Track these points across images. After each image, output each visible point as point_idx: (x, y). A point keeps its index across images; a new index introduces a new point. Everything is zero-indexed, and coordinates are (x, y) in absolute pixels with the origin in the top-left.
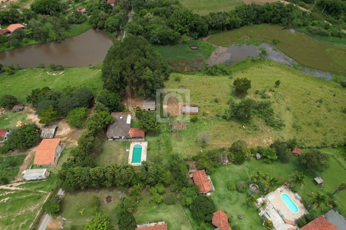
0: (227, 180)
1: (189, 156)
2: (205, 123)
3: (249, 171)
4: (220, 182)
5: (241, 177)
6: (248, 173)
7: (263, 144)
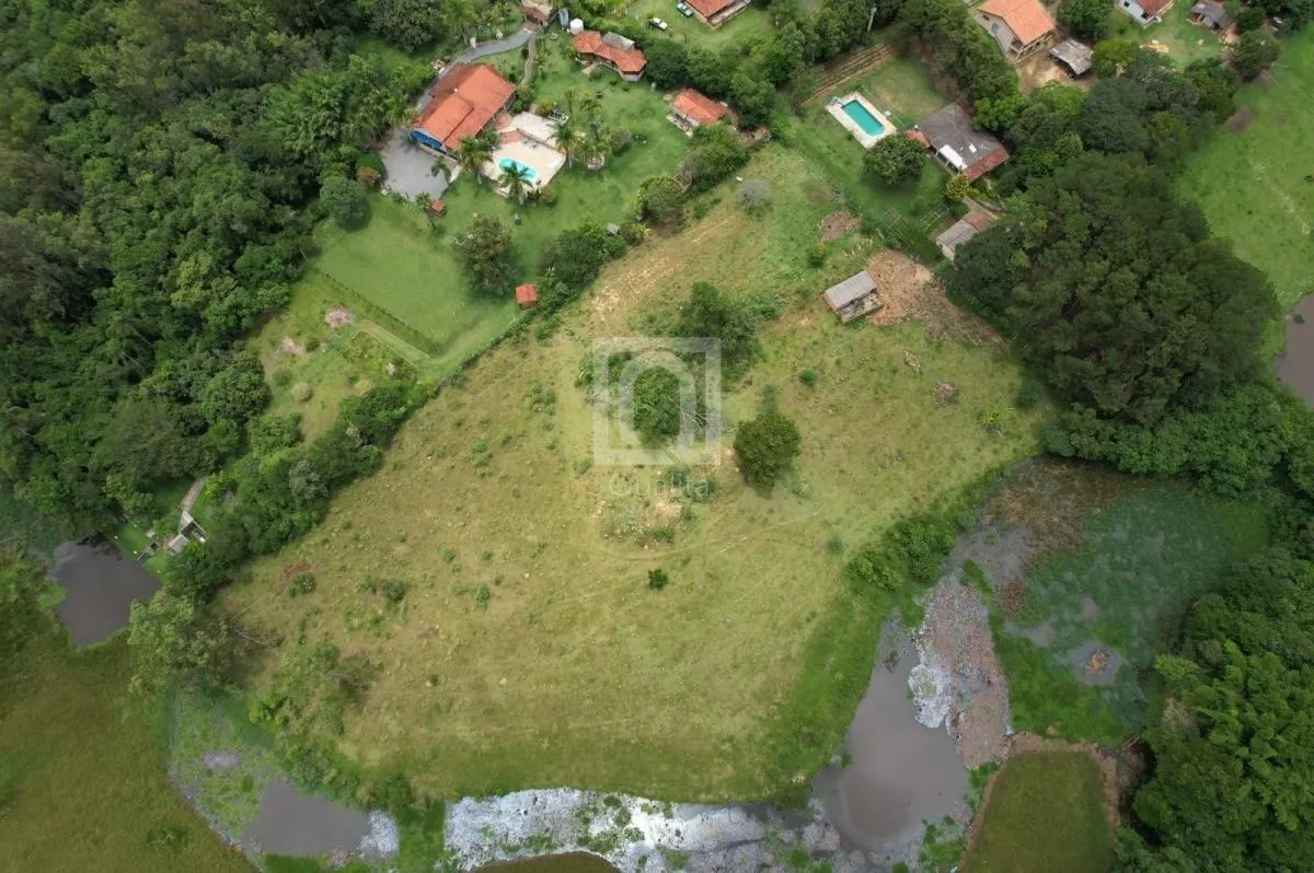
0: (655, 149)
1: (758, 160)
2: (784, 268)
3: (619, 192)
4: (666, 140)
5: (631, 170)
6: (620, 186)
7: (614, 287)
